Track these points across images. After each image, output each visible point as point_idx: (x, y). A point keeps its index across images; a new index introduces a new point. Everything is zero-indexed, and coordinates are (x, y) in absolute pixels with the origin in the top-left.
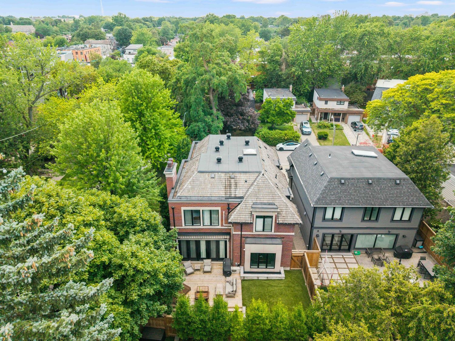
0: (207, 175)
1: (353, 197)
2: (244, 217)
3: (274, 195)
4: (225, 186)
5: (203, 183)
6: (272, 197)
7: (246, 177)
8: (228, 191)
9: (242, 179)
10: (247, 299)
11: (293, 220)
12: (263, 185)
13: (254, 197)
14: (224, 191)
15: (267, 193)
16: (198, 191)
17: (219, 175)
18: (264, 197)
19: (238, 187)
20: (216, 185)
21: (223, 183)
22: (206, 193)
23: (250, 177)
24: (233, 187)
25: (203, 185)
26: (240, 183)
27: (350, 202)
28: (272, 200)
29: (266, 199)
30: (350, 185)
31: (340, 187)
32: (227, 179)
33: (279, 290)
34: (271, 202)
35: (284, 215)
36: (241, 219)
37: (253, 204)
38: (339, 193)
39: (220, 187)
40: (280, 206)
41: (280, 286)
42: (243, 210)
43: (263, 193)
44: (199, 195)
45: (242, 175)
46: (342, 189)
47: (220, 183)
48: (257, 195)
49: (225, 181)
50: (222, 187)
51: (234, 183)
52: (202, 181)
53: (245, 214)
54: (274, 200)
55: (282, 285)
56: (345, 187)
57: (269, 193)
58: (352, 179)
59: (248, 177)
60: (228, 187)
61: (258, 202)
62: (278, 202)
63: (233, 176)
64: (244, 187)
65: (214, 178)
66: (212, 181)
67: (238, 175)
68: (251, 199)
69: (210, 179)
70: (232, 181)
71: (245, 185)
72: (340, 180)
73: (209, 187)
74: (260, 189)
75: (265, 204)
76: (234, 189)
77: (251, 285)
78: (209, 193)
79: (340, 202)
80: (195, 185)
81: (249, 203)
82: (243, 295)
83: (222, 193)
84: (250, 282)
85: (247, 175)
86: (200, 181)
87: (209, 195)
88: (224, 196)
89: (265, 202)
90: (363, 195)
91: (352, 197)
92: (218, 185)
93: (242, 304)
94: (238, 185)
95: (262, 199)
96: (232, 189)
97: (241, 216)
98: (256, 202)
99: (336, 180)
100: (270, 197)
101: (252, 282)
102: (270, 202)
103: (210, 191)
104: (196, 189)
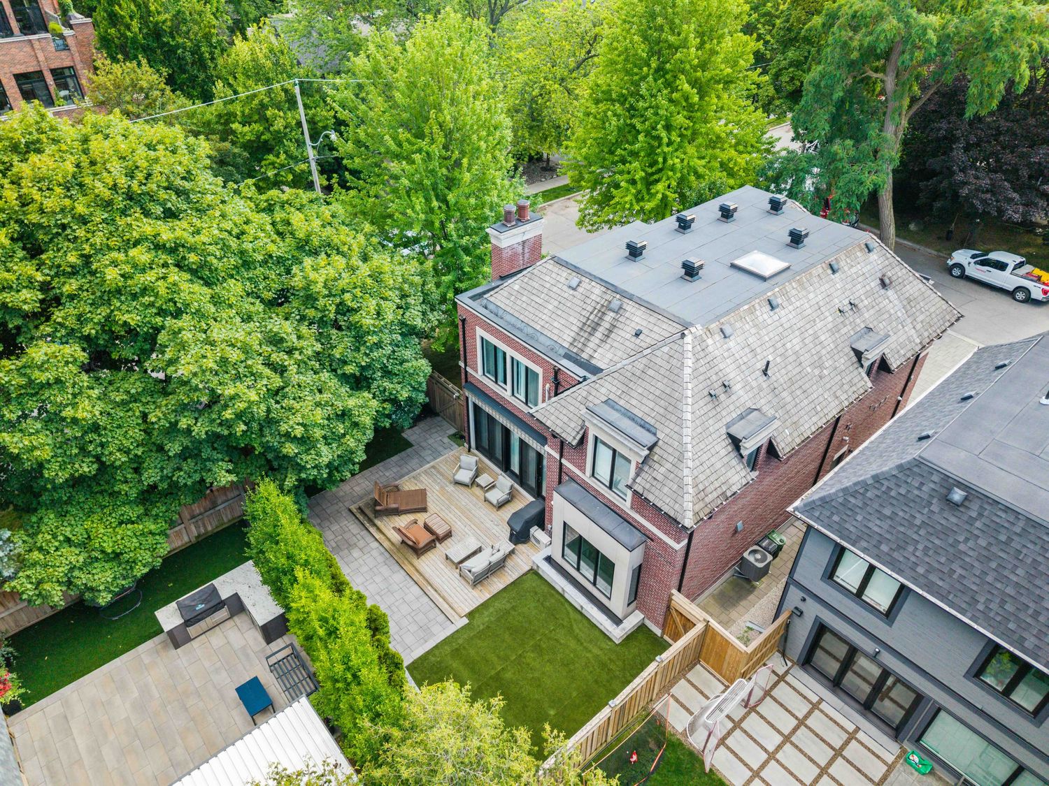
0: (565, 273)
1: (960, 571)
2: (566, 419)
3: (670, 409)
4: (585, 324)
5: (545, 291)
6: (662, 411)
7: (645, 323)
8: (583, 339)
9: (633, 325)
10: (491, 610)
11: (672, 504)
12: (664, 364)
13: (619, 385)
14: (573, 334)
15: (658, 392)
16: (524, 305)
17: (589, 287)
18: (645, 401)
19: (609, 341)
20: (567, 310)
21: (584, 313)
22: (537, 319)
23: (656, 329)
24: (598, 334)
25: (543, 296)
26: (620, 332)
27: (933, 577)
28: (659, 417)
29: (643, 408)
30: (978, 524)
31: (935, 508)
32: (598, 307)
33: (574, 651)
34: (652, 422)
35: (660, 477)
36: (558, 422)
37: (605, 402)
38: (911, 525)
39: (571, 319)
40: (665, 447)
41: (586, 648)
42: (574, 402)
43: (648, 387)
44: (522, 317)
45: (639, 313)
46: (936, 517)
47: (579, 309)
48: (631, 385)
49: (590, 309)
50: (575, 321)
51: (607, 325)
52: (548, 285)
53: (571, 416)
54: (663, 420)
55: (596, 651)
56: (953, 520)
57: (663, 396)
58: (1007, 509)
59: (651, 326)
60: (589, 330)
61: (622, 403)
62: (667, 431)
63: (615, 304)
64: (623, 348)
65: (574, 289)
66: (566, 295)
67: (629, 306)
68: (610, 387)
69: (565, 288)
70: (610, 316)
71: (627, 343)
72: (949, 483)
73: (550, 307)
74: (650, 372)
75: (633, 418)
76: (597, 341)
77: (536, 593)
78: (542, 323)
79: (895, 555)
80: (529, 288)
81: (598, 394)
82: (495, 597)
83: (566, 339)
84: (543, 587)
85: (652, 319)
86: (543, 283)
87: (538, 328)
88: (566, 345)
89: (636, 411)
90: (1010, 590)
91: (955, 566)
92: (572, 313)
93: (467, 610)
94: (613, 335)
95: (634, 402)
96: (592, 339)
97: (561, 416)
98: (617, 399)
99: (935, 478)
100: (657, 408)
101: (546, 589)
102: (649, 420)
103: (547, 319)
104: (524, 299)
